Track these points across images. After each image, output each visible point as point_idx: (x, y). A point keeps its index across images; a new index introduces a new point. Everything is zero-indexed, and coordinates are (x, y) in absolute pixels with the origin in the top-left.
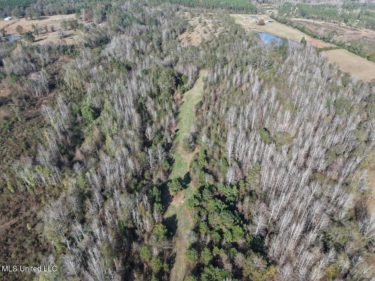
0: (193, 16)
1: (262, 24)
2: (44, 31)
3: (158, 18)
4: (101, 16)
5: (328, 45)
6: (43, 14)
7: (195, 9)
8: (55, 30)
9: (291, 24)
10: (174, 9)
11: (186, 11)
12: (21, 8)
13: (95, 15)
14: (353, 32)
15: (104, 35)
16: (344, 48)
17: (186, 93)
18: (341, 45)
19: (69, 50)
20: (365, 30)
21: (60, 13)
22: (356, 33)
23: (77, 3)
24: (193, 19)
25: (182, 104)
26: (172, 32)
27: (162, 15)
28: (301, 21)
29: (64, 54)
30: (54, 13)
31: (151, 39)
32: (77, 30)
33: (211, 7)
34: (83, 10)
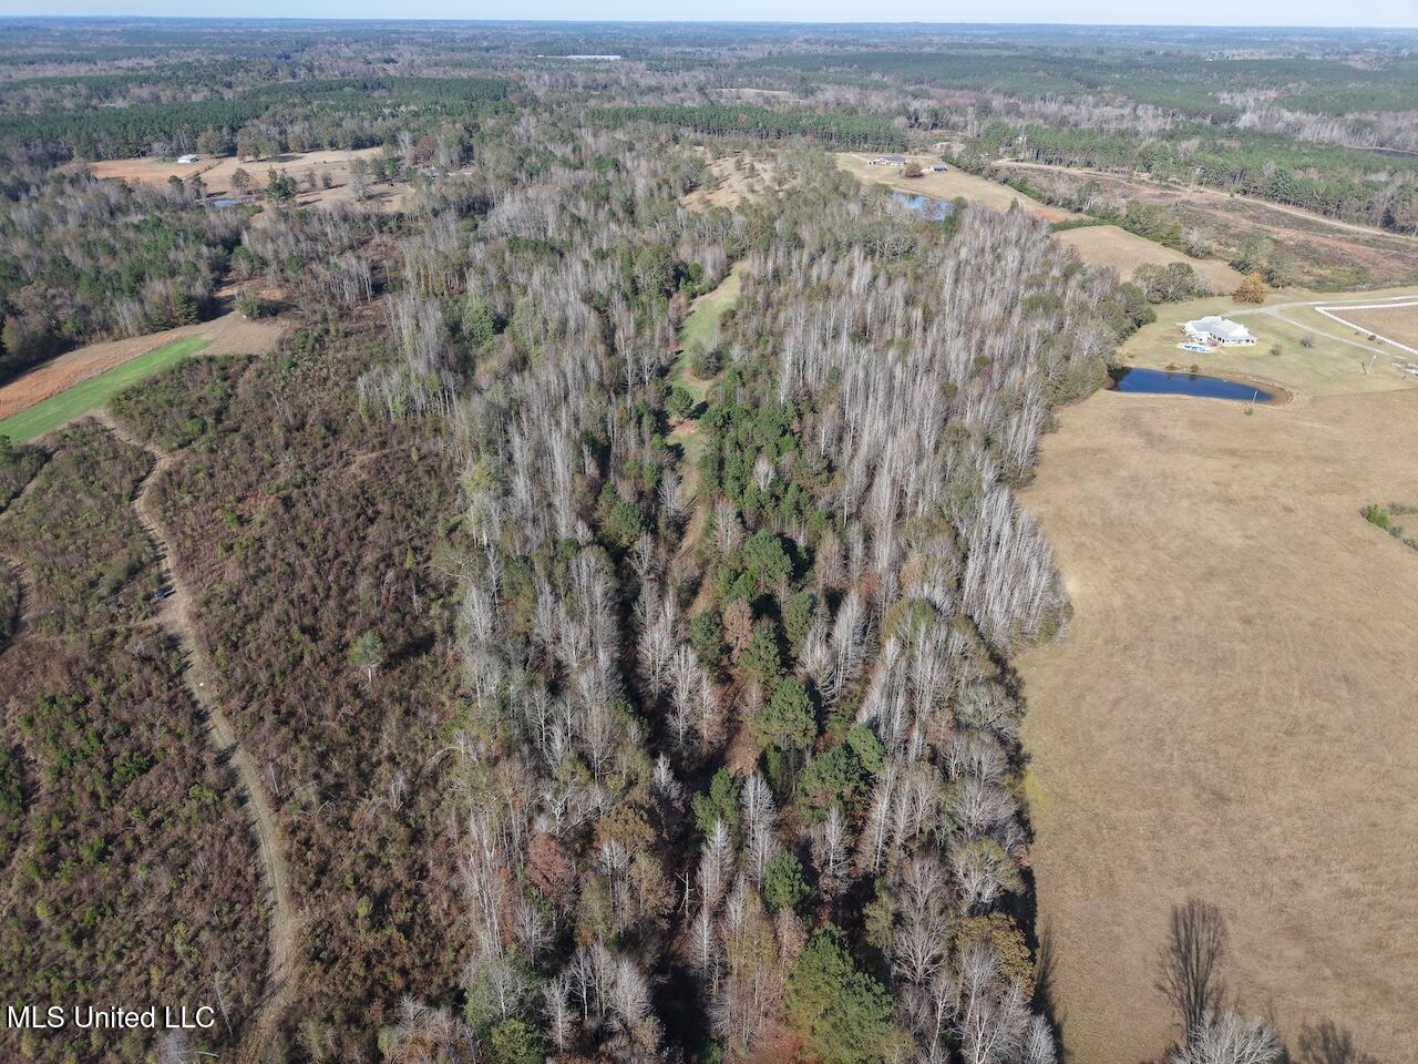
0: (719, 155)
1: (915, 174)
2: (306, 186)
3: (620, 157)
4: (456, 151)
5: (1074, 217)
6: (285, 149)
7: (726, 138)
8: (333, 184)
9: (993, 174)
10: (663, 138)
11: (699, 144)
12: (225, 131)
13: (442, 147)
14: (1158, 192)
15: (477, 192)
16: (1114, 223)
17: (700, 299)
18: (1107, 217)
19: (392, 224)
20: (1196, 187)
21: (333, 145)
22: (1165, 195)
23: (380, 119)
24: (719, 161)
25: (690, 314)
26: (660, 188)
27: (631, 149)
28: (1026, 169)
29: (382, 232)
30: (316, 147)
31: (607, 198)
32: (398, 185)
33: (773, 133)
34: (405, 137)
